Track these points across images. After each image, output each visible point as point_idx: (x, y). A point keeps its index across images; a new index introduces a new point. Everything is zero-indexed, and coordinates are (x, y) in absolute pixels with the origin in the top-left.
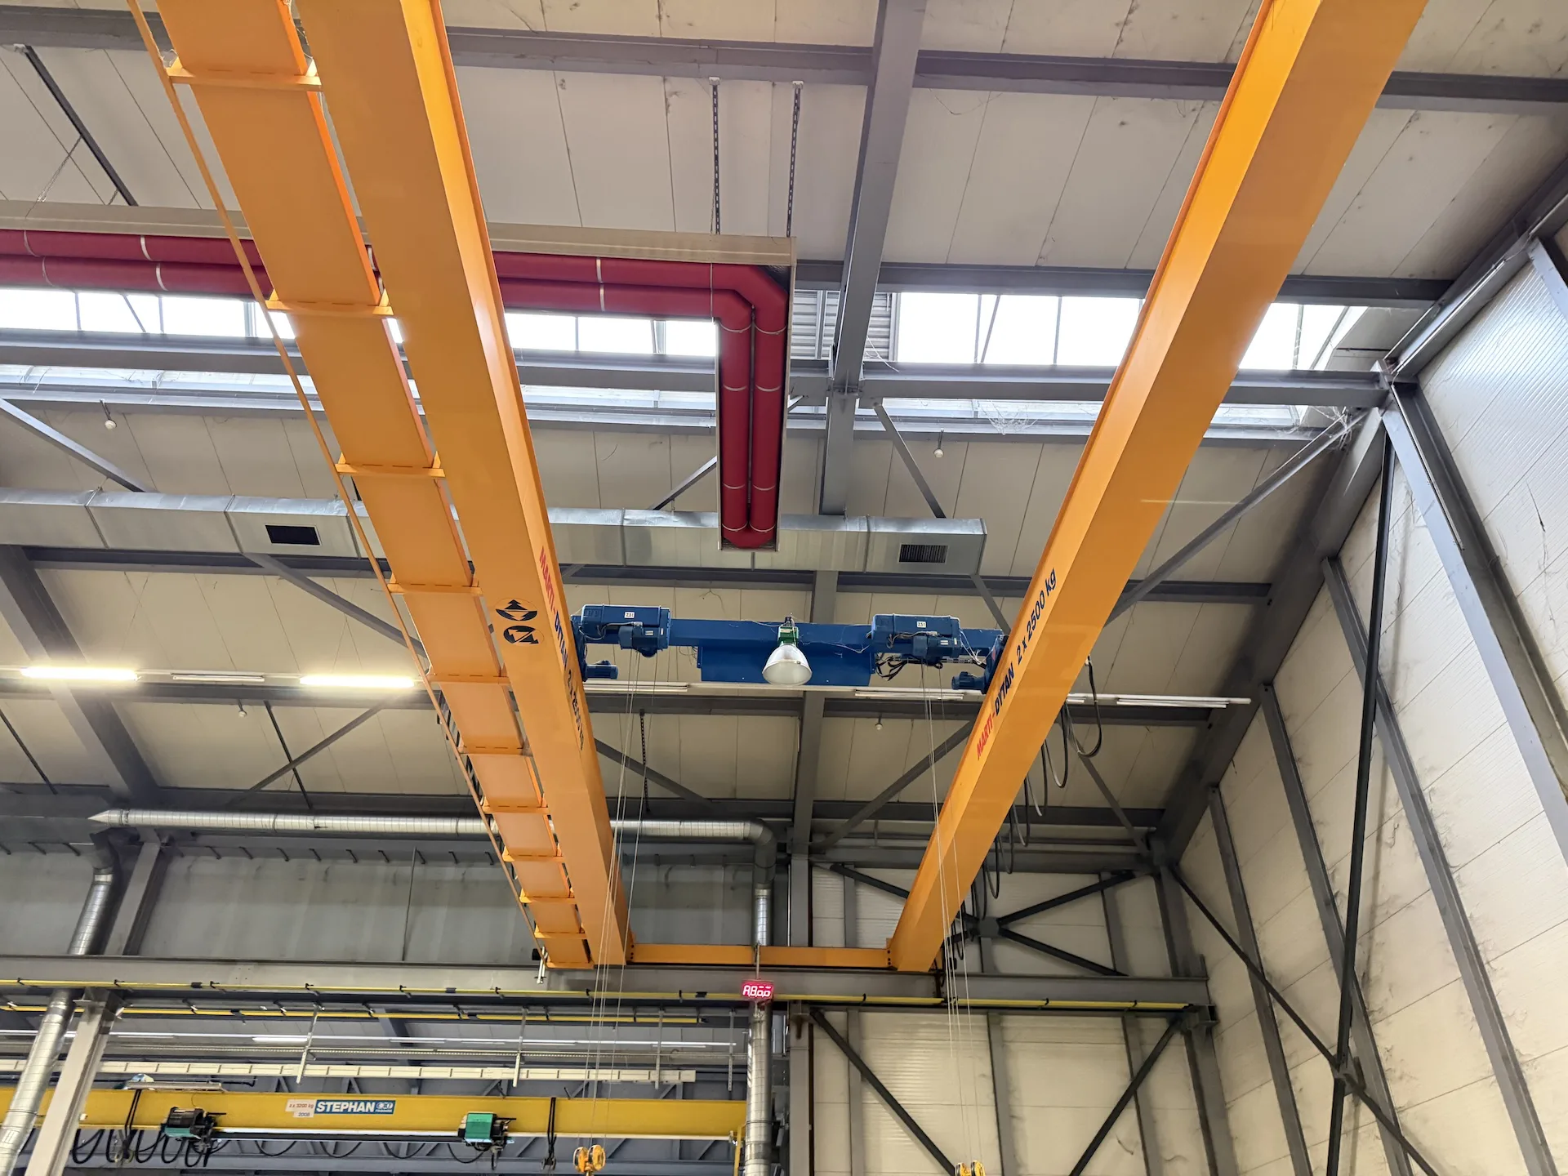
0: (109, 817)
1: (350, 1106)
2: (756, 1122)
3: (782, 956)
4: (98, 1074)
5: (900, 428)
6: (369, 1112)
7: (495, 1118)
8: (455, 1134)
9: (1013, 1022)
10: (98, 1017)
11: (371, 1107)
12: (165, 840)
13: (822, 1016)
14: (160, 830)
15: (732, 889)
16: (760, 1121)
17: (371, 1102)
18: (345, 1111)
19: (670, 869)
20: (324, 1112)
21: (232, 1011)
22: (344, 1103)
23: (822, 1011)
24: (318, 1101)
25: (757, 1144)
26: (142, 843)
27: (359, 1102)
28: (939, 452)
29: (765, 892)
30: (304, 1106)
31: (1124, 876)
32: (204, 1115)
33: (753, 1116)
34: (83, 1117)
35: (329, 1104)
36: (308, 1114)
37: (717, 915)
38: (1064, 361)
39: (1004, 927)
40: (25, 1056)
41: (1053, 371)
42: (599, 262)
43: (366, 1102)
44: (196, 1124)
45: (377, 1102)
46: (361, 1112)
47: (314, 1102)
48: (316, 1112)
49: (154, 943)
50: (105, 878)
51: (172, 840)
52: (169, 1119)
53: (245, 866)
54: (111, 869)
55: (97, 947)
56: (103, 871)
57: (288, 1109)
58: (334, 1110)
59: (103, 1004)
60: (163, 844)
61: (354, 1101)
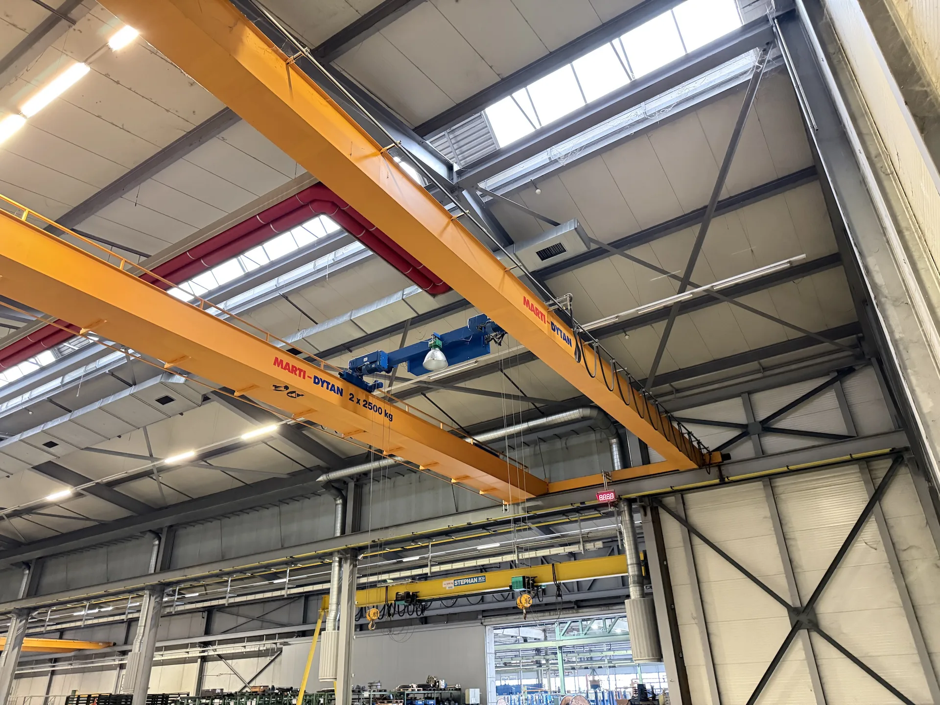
0: (322, 478)
1: (467, 581)
2: (631, 564)
3: (628, 473)
4: (358, 585)
5: (499, 193)
6: (476, 583)
7: (524, 578)
8: (508, 588)
9: (780, 482)
10: (349, 561)
11: (476, 580)
12: (355, 480)
13: (661, 501)
14: (351, 477)
15: (601, 442)
16: (633, 564)
17: (475, 577)
18: (466, 584)
19: (567, 439)
20: (458, 585)
21: (401, 548)
22: (465, 580)
23: (660, 498)
24: (454, 580)
25: (633, 576)
26: (348, 484)
27: (471, 578)
28: (538, 191)
29: (614, 441)
30: (450, 583)
31: (844, 373)
32: (411, 594)
33: (629, 562)
34: (356, 603)
35: (459, 581)
36: (452, 587)
37: (596, 458)
38: (591, 100)
39: (765, 426)
40: (329, 581)
41: (588, 108)
42: (258, 217)
43: (473, 578)
44: (407, 598)
45: (478, 577)
46: (472, 583)
47: (453, 581)
48: (455, 586)
49: (364, 526)
50: (339, 501)
51: (358, 480)
52: (396, 597)
53: (388, 483)
54: (340, 497)
55: (343, 532)
56: (338, 499)
57: (444, 586)
58: (461, 584)
59: (349, 555)
60: (355, 482)
61: (468, 578)
